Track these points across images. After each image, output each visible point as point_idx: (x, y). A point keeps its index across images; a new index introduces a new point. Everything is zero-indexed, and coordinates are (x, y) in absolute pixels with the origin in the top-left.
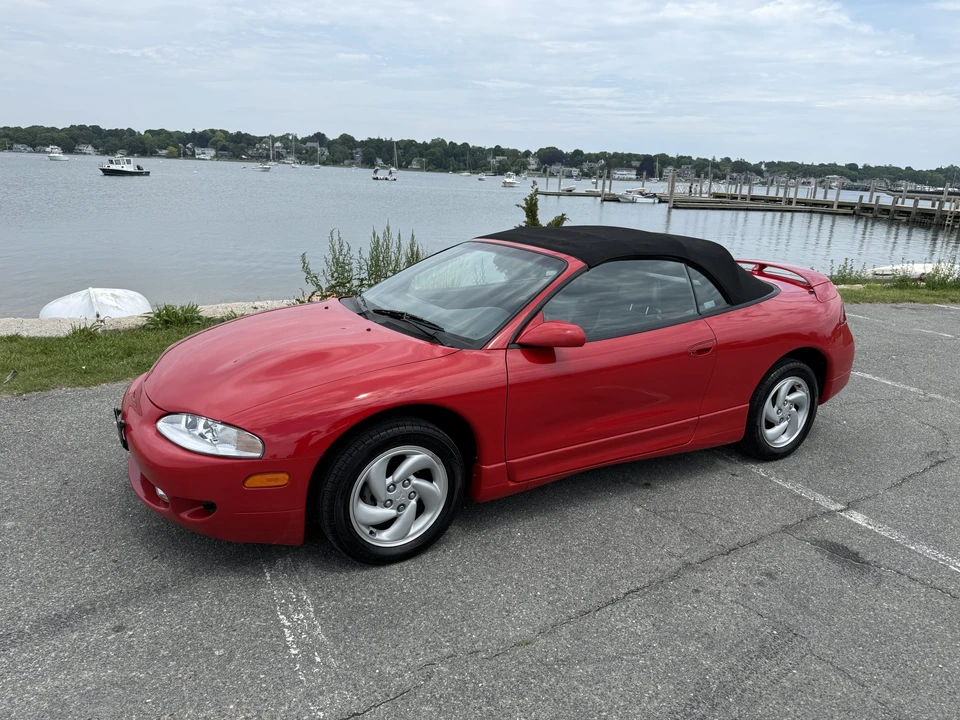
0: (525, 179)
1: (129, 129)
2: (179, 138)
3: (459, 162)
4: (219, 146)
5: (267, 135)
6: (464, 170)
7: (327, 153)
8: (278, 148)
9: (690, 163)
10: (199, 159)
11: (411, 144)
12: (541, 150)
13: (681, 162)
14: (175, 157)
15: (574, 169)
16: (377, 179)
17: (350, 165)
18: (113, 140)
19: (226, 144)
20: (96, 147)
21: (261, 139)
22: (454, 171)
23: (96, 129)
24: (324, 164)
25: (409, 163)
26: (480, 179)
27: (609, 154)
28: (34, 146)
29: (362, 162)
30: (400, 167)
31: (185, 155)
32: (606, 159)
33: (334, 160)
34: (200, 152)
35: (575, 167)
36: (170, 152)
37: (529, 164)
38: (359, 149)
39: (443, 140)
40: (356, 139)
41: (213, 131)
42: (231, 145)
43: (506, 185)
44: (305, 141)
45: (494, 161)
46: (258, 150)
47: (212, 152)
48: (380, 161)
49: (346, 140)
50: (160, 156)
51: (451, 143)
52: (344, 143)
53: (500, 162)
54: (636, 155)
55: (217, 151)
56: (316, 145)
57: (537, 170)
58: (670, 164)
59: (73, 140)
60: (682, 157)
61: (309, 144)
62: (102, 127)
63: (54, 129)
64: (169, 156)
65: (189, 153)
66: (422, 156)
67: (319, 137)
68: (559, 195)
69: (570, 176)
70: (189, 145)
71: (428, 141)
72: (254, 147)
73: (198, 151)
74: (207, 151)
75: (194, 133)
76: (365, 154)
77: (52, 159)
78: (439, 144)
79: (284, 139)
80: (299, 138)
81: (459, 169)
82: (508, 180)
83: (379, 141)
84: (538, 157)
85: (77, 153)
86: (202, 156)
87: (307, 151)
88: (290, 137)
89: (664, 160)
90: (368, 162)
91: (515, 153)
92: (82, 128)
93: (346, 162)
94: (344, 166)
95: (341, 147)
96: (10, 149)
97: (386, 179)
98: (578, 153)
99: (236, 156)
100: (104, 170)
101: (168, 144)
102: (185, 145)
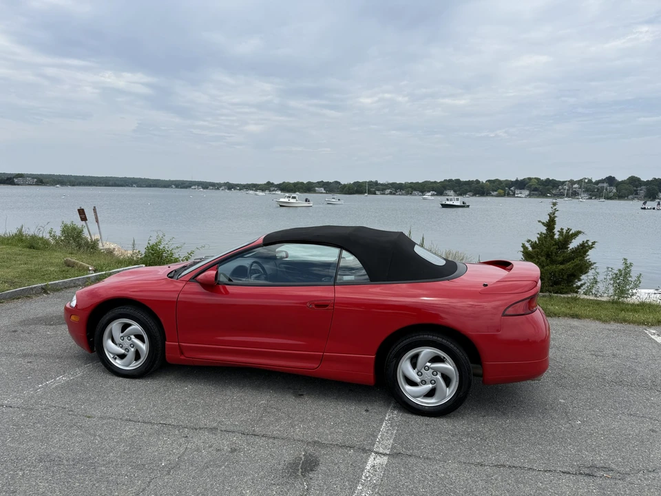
1: (477, 181)
2: (506, 184)
4: (532, 189)
5: (569, 180)
7: (615, 190)
8: (576, 188)
10: (517, 197)
14: (502, 196)
17: (633, 199)
18: (466, 187)
19: (537, 186)
20: (455, 191)
21: (563, 183)
23: (458, 181)
24: (609, 198)
28: (422, 192)
29: (645, 196)
31: (508, 195)
33: (620, 196)
34: (519, 192)
36: (499, 193)
38: (643, 187)
40: (642, 179)
41: (530, 179)
42: (541, 187)
44: (598, 182)
46: (560, 190)
47: (527, 192)
49: (634, 182)
50: (492, 196)
52: (630, 183)
55: (530, 191)
56: (605, 185)
59: (439, 188)
61: (600, 185)
62: (461, 180)
63: (435, 182)
64: (498, 196)
65: (511, 193)
67: (610, 180)
70: (512, 189)
72: (558, 187)
73: (517, 192)
74: (523, 191)
75: (517, 180)
76: (648, 190)
77: (424, 199)
79: (579, 182)
80: (594, 181)
85: (444, 195)
86: (519, 195)
87: (598, 189)
90: (651, 197)
92: (450, 181)
93: (630, 197)
94: (628, 199)
95: (627, 186)
96: (411, 194)
99: (543, 195)
100: (442, 204)
101: (499, 188)
102: (509, 189)
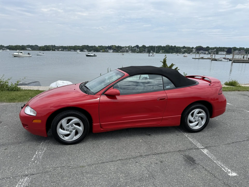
0: (191, 55)
1: (95, 46)
2: (105, 47)
3: (173, 51)
5: (125, 46)
6: (174, 53)
7: (139, 50)
8: (127, 49)
9: (244, 50)
11: (160, 46)
12: (197, 47)
13: (240, 49)
14: (104, 52)
15: (206, 52)
16: (149, 56)
17: (144, 53)
18: (91, 48)
19: (115, 48)
20: (87, 50)
21: (123, 47)
22: (171, 53)
23: (88, 46)
24: (138, 53)
25: (159, 52)
26: (178, 55)
27: (217, 47)
28: (75, 50)
29: (147, 52)
30: (157, 53)
31: (106, 52)
32: (216, 49)
33: (140, 52)
35: (207, 51)
36: (103, 51)
37: (193, 51)
38: (147, 49)
39: (169, 45)
40: (146, 46)
41: (113, 46)
42: (117, 49)
43: (184, 56)
44: (134, 47)
45: (183, 50)
47: (112, 51)
48: (152, 51)
49: (144, 47)
50: (101, 52)
51: (171, 46)
52: (143, 47)
53: (185, 50)
54: (226, 48)
56: (136, 48)
57: (195, 52)
58: (237, 50)
59: (82, 48)
60: (241, 48)
61: (134, 48)
63: (79, 46)
64: (102, 52)
65: (107, 51)
66: (163, 49)
67: (137, 46)
68: (199, 59)
69: (205, 54)
70: (107, 49)
71: (165, 46)
72: (122, 49)
73: (109, 50)
75: (108, 46)
76: (148, 50)
78: (168, 46)
79: (129, 47)
80: (132, 47)
81: (173, 53)
82: (185, 55)
83: (152, 46)
84: (196, 49)
85: (83, 51)
86: (110, 52)
87: (134, 50)
88: (130, 47)
89: (235, 49)
90: (149, 52)
91: (189, 48)
92: (85, 46)
93: (143, 52)
94: (143, 53)
95: (142, 49)
96: (70, 51)
97: (152, 56)
98: (208, 47)
99: (117, 52)
100: (86, 55)
101: (103, 49)
102: (106, 49)
